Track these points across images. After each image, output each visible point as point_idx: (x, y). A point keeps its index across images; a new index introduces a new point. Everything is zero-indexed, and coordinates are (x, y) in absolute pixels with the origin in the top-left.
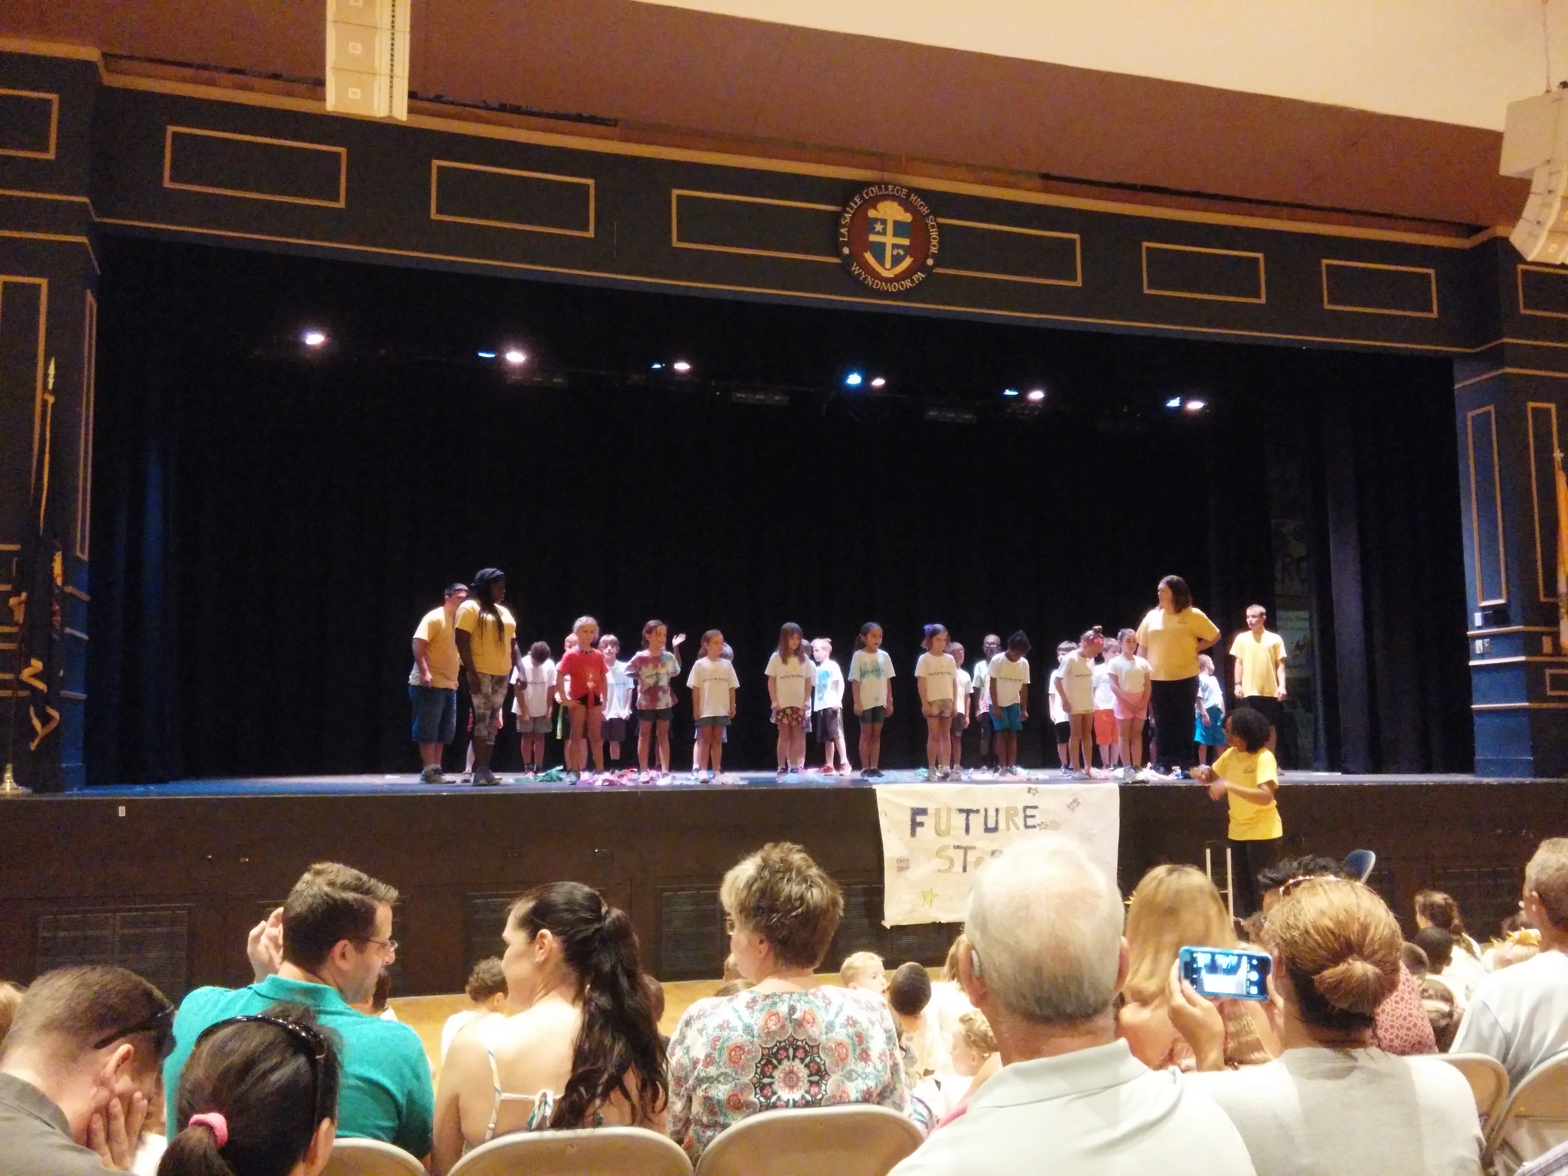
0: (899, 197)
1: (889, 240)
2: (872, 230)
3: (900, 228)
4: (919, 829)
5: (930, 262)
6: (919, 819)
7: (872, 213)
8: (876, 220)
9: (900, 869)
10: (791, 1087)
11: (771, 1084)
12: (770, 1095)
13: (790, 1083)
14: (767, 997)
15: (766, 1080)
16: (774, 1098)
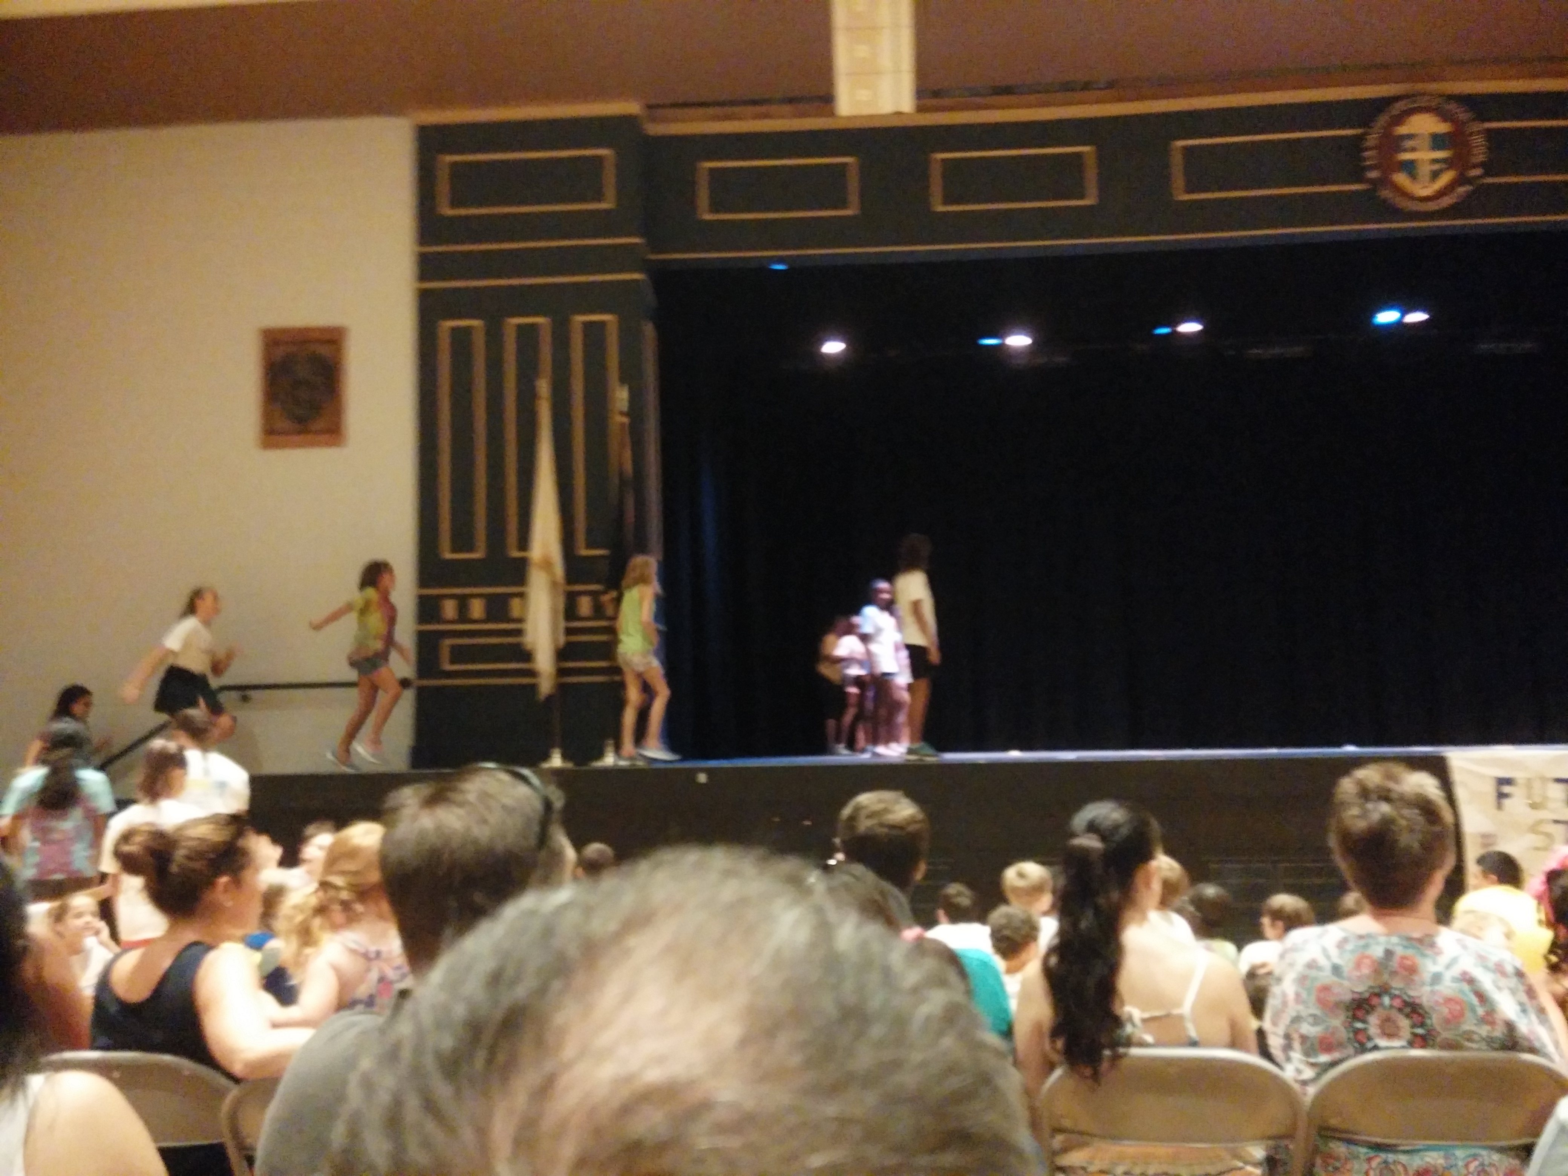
0: (1434, 107)
1: (1424, 156)
2: (1401, 148)
3: (1437, 141)
4: (1507, 802)
5: (1476, 172)
6: (1506, 789)
9: (1485, 845)
10: (1390, 1036)
11: (1365, 1030)
12: (1365, 1041)
13: (1387, 1031)
14: (1361, 937)
15: (1359, 1025)
16: (1370, 1045)
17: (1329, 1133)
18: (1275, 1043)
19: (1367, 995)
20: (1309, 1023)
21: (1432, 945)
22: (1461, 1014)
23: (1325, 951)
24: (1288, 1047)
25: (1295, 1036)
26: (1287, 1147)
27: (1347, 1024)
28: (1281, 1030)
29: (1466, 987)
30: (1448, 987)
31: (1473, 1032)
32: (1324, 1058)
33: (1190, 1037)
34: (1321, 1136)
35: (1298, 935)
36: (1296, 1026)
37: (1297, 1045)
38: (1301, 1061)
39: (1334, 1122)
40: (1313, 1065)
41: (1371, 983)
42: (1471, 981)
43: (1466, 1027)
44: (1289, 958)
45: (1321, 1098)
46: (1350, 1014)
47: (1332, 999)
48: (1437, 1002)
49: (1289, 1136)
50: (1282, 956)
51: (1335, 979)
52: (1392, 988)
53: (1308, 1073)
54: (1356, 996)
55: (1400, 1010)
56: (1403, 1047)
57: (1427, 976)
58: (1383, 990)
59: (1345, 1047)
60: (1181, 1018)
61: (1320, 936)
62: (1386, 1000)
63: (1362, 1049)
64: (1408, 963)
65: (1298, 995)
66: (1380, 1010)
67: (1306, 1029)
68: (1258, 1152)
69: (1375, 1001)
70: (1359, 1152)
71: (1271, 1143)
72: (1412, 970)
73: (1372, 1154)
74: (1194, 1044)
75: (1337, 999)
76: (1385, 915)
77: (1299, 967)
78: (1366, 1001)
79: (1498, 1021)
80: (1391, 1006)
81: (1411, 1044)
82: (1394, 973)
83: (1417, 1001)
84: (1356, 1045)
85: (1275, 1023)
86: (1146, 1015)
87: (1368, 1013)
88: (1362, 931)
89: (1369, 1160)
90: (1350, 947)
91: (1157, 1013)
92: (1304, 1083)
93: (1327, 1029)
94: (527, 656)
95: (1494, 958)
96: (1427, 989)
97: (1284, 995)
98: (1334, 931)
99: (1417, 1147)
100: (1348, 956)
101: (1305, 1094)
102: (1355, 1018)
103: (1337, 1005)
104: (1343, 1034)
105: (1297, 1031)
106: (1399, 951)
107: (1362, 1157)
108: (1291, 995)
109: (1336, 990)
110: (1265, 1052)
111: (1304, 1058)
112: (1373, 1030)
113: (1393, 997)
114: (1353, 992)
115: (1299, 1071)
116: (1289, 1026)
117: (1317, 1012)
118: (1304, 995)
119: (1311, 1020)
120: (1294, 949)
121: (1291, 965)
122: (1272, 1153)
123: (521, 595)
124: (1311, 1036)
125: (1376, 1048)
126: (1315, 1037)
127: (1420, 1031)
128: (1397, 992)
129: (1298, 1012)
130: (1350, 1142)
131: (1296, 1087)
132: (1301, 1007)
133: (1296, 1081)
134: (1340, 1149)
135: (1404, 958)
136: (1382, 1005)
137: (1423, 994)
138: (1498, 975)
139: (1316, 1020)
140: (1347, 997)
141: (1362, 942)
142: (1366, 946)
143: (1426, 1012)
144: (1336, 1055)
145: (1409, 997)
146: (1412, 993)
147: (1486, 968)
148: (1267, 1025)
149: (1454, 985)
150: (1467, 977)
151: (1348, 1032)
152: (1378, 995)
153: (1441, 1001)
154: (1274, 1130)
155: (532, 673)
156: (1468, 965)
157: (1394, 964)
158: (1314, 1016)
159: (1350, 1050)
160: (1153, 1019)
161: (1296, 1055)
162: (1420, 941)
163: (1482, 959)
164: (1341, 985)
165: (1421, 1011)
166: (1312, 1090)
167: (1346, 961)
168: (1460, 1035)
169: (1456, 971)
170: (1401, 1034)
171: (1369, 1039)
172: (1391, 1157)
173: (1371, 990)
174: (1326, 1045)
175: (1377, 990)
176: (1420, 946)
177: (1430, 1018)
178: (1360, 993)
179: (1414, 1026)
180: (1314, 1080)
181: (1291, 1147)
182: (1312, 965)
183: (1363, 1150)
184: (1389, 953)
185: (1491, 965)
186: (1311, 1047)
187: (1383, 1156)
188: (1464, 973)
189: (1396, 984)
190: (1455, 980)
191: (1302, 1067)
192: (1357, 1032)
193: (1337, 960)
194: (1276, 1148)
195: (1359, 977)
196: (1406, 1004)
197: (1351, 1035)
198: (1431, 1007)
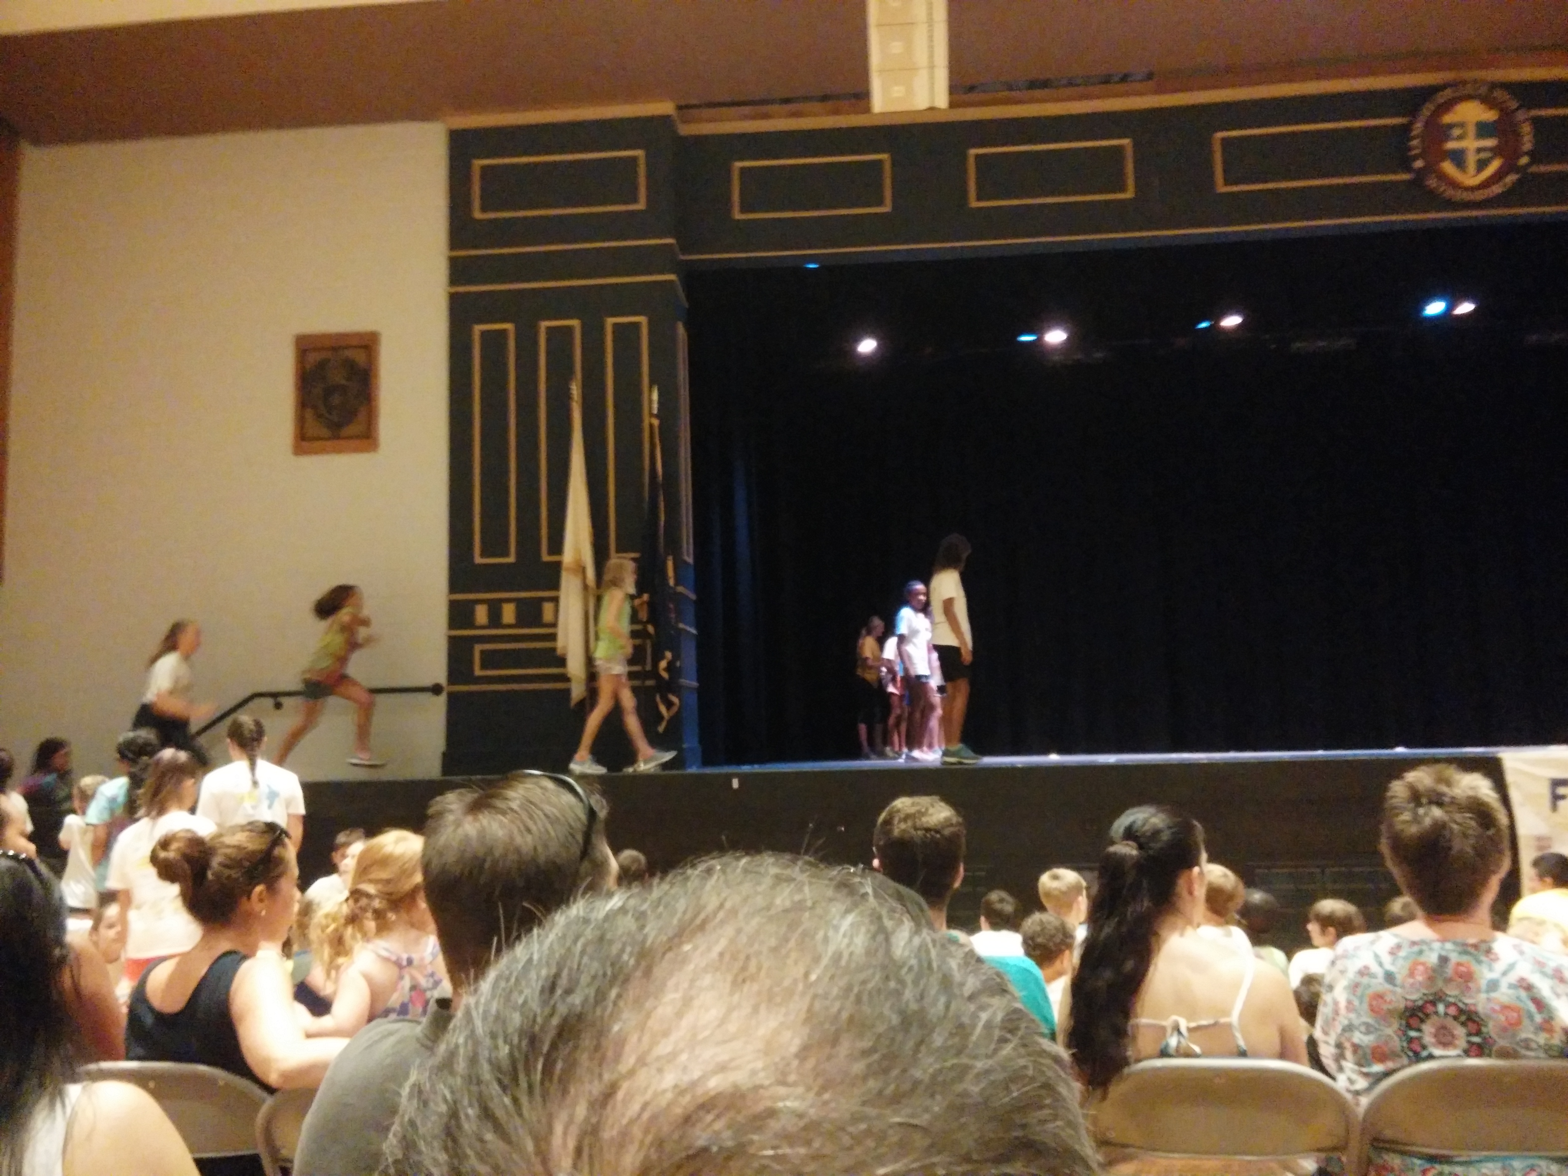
0: (1480, 95)
1: (1471, 144)
2: (1447, 138)
3: (1483, 130)
4: (1561, 804)
5: (1524, 160)
6: (1562, 790)
7: (1447, 119)
8: (1451, 126)
9: (1540, 848)
10: (1445, 1045)
11: (1419, 1039)
12: (1418, 1049)
13: (1443, 1040)
14: (1414, 943)
15: (1413, 1034)
16: (1424, 1054)
17: (1381, 1145)
18: (1326, 1052)
19: (1420, 1003)
20: (1361, 1032)
21: (1489, 951)
22: (1519, 1022)
23: (1376, 956)
24: (1340, 1057)
25: (1347, 1045)
26: (1339, 1159)
27: (1400, 1033)
28: (1332, 1039)
29: (1523, 994)
30: (1504, 994)
31: (1532, 1040)
32: (1378, 1068)
33: (1238, 1046)
34: (1376, 1148)
35: (1349, 942)
36: (1347, 1034)
37: (1349, 1054)
38: (1353, 1071)
39: (1388, 1133)
40: (1366, 1075)
41: (1425, 991)
42: (1529, 988)
43: (1524, 1035)
44: (1339, 965)
45: (1375, 1108)
46: (1404, 1022)
47: (1385, 1007)
48: (1494, 1010)
49: (1341, 1147)
50: (1333, 963)
51: (1388, 987)
52: (1447, 995)
53: (1361, 1083)
54: (1410, 1004)
55: (1455, 1018)
56: (1459, 1056)
57: (1483, 984)
58: (1437, 998)
59: (1399, 1056)
60: (1229, 1026)
61: (1373, 943)
62: (1441, 1008)
63: (1418, 1058)
64: (1463, 969)
65: (1349, 1002)
66: (1434, 1018)
67: (1358, 1037)
68: (1310, 1165)
69: (1430, 1009)
70: (1413, 1164)
71: (1323, 1155)
72: (1466, 978)
73: (1427, 1166)
74: (1243, 1054)
75: (1390, 1007)
76: (1440, 921)
77: (1351, 974)
78: (1421, 1008)
79: (1558, 1029)
80: (1446, 1014)
81: (1467, 1053)
82: (1447, 981)
83: (1473, 1008)
84: (1411, 1054)
85: (1326, 1033)
86: (1193, 1025)
87: (1422, 1021)
88: (1416, 938)
89: (1424, 1172)
90: (1402, 953)
91: (1204, 1022)
92: (1357, 1093)
93: (1380, 1036)
94: (562, 661)
95: (1552, 964)
96: (1483, 996)
97: (1336, 1003)
98: (1387, 938)
99: (1473, 1158)
100: (1400, 962)
101: (1358, 1104)
102: (1409, 1027)
103: (1390, 1012)
104: (1397, 1043)
105: (1349, 1040)
106: (1454, 957)
107: (1417, 1169)
108: (1343, 1004)
109: (1388, 998)
110: (1316, 1061)
111: (1356, 1067)
112: (1428, 1039)
113: (1448, 1005)
114: (1406, 999)
115: (1351, 1081)
116: (1340, 1034)
117: (1370, 1020)
118: (1356, 1003)
119: (1363, 1029)
120: (1345, 956)
121: (1343, 972)
122: (1323, 1165)
123: (556, 600)
124: (1363, 1045)
125: (1431, 1057)
126: (1367, 1046)
127: (1476, 1039)
128: (1452, 1000)
129: (1350, 1020)
130: (1403, 1153)
131: (1349, 1097)
132: (1352, 1016)
133: (1349, 1091)
134: (1395, 1161)
135: (1459, 964)
136: (1436, 1013)
137: (1480, 1002)
138: (1556, 981)
139: (1369, 1029)
140: (1402, 1005)
141: (1416, 949)
142: (1421, 952)
143: (1482, 1020)
144: (1390, 1065)
145: (1464, 1003)
146: (1468, 1001)
147: (1544, 974)
148: (1318, 1034)
149: (1511, 992)
150: (1524, 985)
151: (1401, 1040)
152: (1434, 1003)
153: (1497, 1008)
154: (1328, 1142)
155: (565, 678)
156: (1525, 970)
157: (1450, 970)
158: (1367, 1025)
159: (1405, 1061)
160: (1198, 1028)
161: (1349, 1065)
162: (1475, 946)
163: (1540, 965)
164: (1394, 993)
165: (1477, 1019)
166: (1364, 1101)
167: (1399, 969)
168: (1518, 1044)
169: (1513, 978)
170: (1457, 1042)
171: (1424, 1047)
172: (1447, 1169)
173: (1425, 998)
174: (1379, 1054)
175: (1431, 998)
176: (1476, 953)
177: (1486, 1026)
178: (1414, 1001)
179: (1469, 1034)
180: (1368, 1090)
181: (1344, 1159)
182: (1364, 972)
183: (1418, 1162)
184: (1444, 960)
185: (1549, 971)
186: (1364, 1057)
187: (1438, 1167)
188: (1522, 980)
189: (1452, 992)
190: (1511, 986)
191: (1354, 1077)
192: (1411, 1040)
193: (1389, 967)
194: (1328, 1160)
195: (1412, 985)
196: (1461, 1011)
197: (1405, 1044)
198: (1489, 1017)
